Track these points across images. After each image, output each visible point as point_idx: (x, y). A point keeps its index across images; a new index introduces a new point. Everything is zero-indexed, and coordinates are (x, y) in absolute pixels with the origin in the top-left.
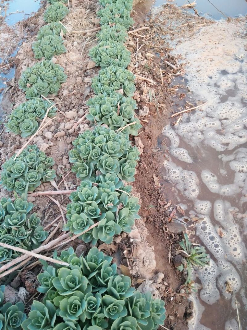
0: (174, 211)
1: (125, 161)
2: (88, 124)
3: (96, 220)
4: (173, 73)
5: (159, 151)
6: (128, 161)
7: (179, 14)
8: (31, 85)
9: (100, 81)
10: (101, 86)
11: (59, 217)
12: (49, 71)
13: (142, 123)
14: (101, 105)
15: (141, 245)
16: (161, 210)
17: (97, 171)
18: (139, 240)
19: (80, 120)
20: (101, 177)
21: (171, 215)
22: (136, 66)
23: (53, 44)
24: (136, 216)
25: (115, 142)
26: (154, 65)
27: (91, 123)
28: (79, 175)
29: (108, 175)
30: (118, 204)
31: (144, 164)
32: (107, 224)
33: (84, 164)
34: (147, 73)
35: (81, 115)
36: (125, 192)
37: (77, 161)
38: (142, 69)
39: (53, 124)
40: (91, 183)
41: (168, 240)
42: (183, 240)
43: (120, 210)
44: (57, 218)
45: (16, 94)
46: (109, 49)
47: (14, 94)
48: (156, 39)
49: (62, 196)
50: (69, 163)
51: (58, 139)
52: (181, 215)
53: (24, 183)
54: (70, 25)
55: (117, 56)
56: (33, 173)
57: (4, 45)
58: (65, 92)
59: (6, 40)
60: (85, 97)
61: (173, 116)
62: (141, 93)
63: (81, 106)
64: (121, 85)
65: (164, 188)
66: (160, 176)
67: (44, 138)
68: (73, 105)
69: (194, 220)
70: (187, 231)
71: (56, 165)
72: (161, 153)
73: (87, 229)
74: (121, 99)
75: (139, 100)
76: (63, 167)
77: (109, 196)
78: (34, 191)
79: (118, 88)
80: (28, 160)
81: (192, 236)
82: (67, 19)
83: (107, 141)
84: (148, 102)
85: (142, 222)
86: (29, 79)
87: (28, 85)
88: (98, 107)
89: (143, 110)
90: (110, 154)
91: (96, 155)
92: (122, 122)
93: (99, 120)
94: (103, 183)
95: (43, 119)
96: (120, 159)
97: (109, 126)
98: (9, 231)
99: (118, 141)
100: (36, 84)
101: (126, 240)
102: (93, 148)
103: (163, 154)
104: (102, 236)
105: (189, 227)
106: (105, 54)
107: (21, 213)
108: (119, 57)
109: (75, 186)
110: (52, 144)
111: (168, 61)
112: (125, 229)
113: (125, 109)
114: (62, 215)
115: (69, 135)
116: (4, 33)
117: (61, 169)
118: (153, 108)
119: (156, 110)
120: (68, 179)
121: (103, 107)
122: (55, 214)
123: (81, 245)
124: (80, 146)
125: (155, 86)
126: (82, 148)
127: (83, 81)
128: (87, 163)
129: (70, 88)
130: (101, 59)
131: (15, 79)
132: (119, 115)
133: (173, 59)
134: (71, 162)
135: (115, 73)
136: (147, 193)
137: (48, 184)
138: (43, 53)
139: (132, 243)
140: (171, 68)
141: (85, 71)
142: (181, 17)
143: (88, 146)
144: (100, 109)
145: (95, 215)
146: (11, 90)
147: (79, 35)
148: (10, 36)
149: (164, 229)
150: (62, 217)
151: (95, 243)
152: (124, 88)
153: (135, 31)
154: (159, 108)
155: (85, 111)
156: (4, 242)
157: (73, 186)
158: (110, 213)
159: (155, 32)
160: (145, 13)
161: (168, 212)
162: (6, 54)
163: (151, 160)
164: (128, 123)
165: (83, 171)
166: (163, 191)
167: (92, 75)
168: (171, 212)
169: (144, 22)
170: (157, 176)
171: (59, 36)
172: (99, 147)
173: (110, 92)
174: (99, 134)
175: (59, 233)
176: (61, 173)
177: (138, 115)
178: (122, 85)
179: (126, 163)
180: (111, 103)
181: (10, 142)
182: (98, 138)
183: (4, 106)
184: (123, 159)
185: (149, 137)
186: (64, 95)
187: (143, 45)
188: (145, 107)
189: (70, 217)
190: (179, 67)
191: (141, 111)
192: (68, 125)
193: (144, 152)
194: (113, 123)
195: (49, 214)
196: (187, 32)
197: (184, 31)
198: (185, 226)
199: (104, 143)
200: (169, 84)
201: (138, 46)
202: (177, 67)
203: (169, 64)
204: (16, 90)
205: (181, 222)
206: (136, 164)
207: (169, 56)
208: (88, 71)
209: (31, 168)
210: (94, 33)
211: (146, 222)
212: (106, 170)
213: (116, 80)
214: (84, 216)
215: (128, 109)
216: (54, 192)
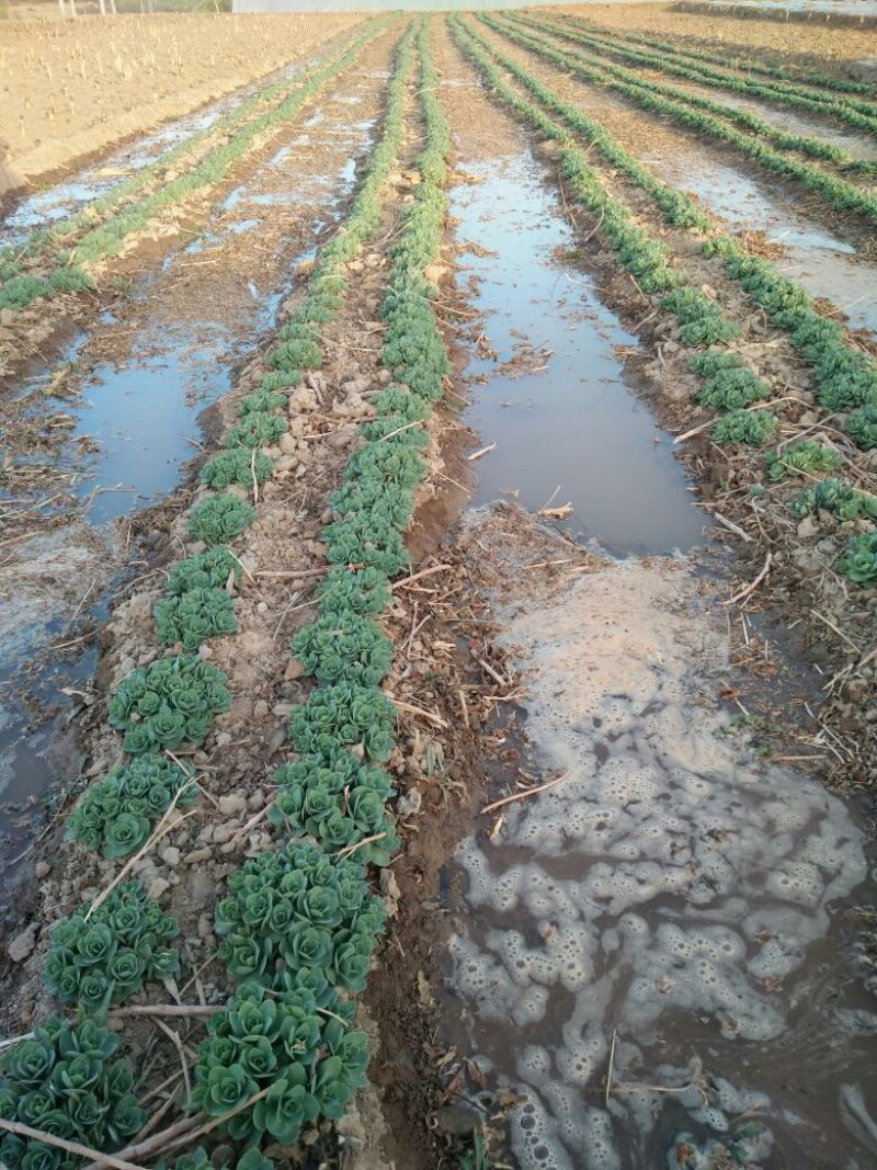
0: (462, 1075)
1: (347, 938)
2: (271, 830)
3: (264, 1084)
4: (497, 694)
5: (441, 907)
6: (355, 936)
7: (529, 536)
8: (143, 717)
9: (310, 720)
10: (314, 732)
11: (176, 1076)
12: (191, 685)
13: (404, 831)
14: (305, 788)
15: (362, 1156)
16: (428, 1071)
17: (279, 961)
18: (359, 1141)
19: (254, 820)
20: (287, 976)
21: (452, 1086)
22: (406, 674)
23: (208, 611)
24: (359, 1079)
25: (328, 889)
26: (452, 673)
27: (278, 829)
28: (234, 967)
29: (303, 972)
30: (318, 1046)
31: (397, 944)
32: (288, 1093)
33: (251, 940)
34: (430, 695)
35: (256, 807)
36: (337, 1017)
37: (233, 930)
38: (419, 683)
39: (186, 826)
40: (262, 990)
41: (434, 1150)
42: (470, 1152)
43: (322, 1060)
44: (171, 1079)
45: (96, 731)
46: (342, 638)
47: (91, 729)
48: (465, 597)
49: (188, 1021)
50: (214, 933)
51: (194, 867)
52: (476, 1087)
53: (104, 981)
54: (254, 552)
55: (359, 654)
56: (129, 956)
57: (73, 580)
58: (224, 739)
59: (81, 568)
60: (269, 755)
61: (484, 811)
62: (409, 752)
63: (258, 778)
64: (360, 733)
65: (443, 1010)
66: (434, 977)
67: (160, 862)
68: (240, 776)
69: (505, 1100)
70: (485, 1129)
71: (182, 936)
72: (445, 914)
73: (242, 1104)
74: (355, 773)
75: (401, 770)
76: (198, 942)
77: (300, 1024)
78: (123, 1005)
79: (351, 741)
80: (119, 921)
81: (495, 1144)
82: (248, 536)
83: (309, 887)
84: (422, 777)
85: (373, 1097)
86: (140, 701)
87: (135, 716)
88: (297, 794)
89: (408, 798)
90: (314, 918)
91: (282, 919)
92: (351, 834)
93: (296, 824)
94: (290, 992)
95: (163, 814)
96: (336, 930)
97: (319, 839)
98: (60, 1102)
99: (334, 887)
100: (155, 719)
101: (329, 1141)
102: (277, 901)
103: (448, 919)
104: (275, 1125)
105: (493, 1118)
106: (332, 649)
107: (92, 1058)
108: (364, 657)
109: (221, 995)
110: (177, 880)
111: (488, 661)
112: (328, 1110)
113: (361, 799)
114: (185, 1069)
115: (220, 858)
116: (77, 546)
117: (193, 947)
118: (435, 792)
119: (442, 795)
120: (207, 976)
121: (311, 793)
122: (167, 1067)
123: (222, 1147)
124: (246, 894)
125: (446, 733)
126: (251, 899)
127: (270, 710)
128: (257, 938)
129: (237, 726)
130: (320, 661)
131: (96, 682)
132: (347, 815)
133: (498, 658)
134: (219, 930)
135: (349, 703)
136: (399, 1023)
137: (158, 987)
138: (179, 631)
139: (341, 1148)
140: (493, 682)
141: (280, 684)
142: (532, 544)
143: (265, 896)
144: (303, 799)
145: (264, 1070)
146: (85, 719)
147: (274, 581)
148: (92, 556)
149: (428, 1121)
150: (182, 1076)
151: (258, 1139)
152: (367, 742)
153: (414, 577)
154: (451, 791)
155: (266, 796)
156: (46, 1129)
157: (218, 995)
158: (297, 1068)
159: (463, 578)
160: (444, 525)
161: (444, 1077)
162: (78, 608)
163: (416, 931)
164: (367, 835)
165: (246, 957)
166: (438, 1020)
167: (294, 697)
168: (452, 1077)
169: (440, 549)
170: (427, 978)
171: (224, 587)
172: (290, 899)
173: (332, 751)
174: (294, 867)
175: (171, 1116)
176: (192, 959)
177: (396, 811)
178: (363, 731)
179: (349, 943)
180: (331, 785)
181: (70, 865)
182: (290, 877)
183: (58, 759)
184: (344, 931)
185: (417, 870)
186: (220, 744)
187: (428, 617)
188: (413, 791)
189: (206, 1074)
190: (511, 682)
191: (402, 799)
192: (221, 833)
193: (400, 911)
194: (329, 835)
195: (150, 1067)
196: (542, 584)
197: (535, 582)
198: (482, 1115)
199: (304, 891)
200: (483, 724)
201: (415, 620)
202: (506, 680)
203: (489, 669)
204: (98, 719)
205: (474, 1104)
206: (372, 944)
207: (490, 649)
208: (287, 684)
209: (126, 943)
210: (311, 581)
211: (385, 1100)
212: (301, 958)
213: (349, 722)
214: (238, 1070)
215: (368, 800)
216: (169, 1009)
